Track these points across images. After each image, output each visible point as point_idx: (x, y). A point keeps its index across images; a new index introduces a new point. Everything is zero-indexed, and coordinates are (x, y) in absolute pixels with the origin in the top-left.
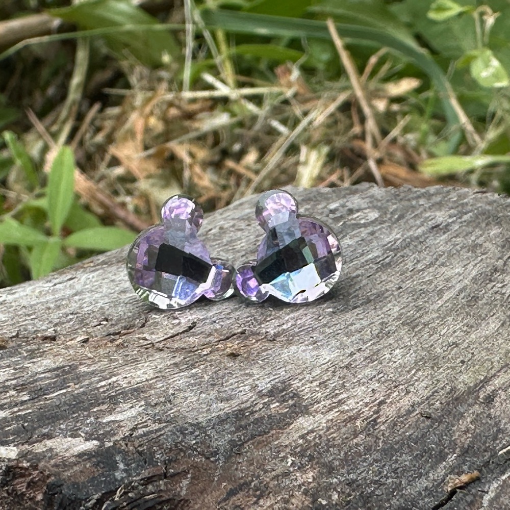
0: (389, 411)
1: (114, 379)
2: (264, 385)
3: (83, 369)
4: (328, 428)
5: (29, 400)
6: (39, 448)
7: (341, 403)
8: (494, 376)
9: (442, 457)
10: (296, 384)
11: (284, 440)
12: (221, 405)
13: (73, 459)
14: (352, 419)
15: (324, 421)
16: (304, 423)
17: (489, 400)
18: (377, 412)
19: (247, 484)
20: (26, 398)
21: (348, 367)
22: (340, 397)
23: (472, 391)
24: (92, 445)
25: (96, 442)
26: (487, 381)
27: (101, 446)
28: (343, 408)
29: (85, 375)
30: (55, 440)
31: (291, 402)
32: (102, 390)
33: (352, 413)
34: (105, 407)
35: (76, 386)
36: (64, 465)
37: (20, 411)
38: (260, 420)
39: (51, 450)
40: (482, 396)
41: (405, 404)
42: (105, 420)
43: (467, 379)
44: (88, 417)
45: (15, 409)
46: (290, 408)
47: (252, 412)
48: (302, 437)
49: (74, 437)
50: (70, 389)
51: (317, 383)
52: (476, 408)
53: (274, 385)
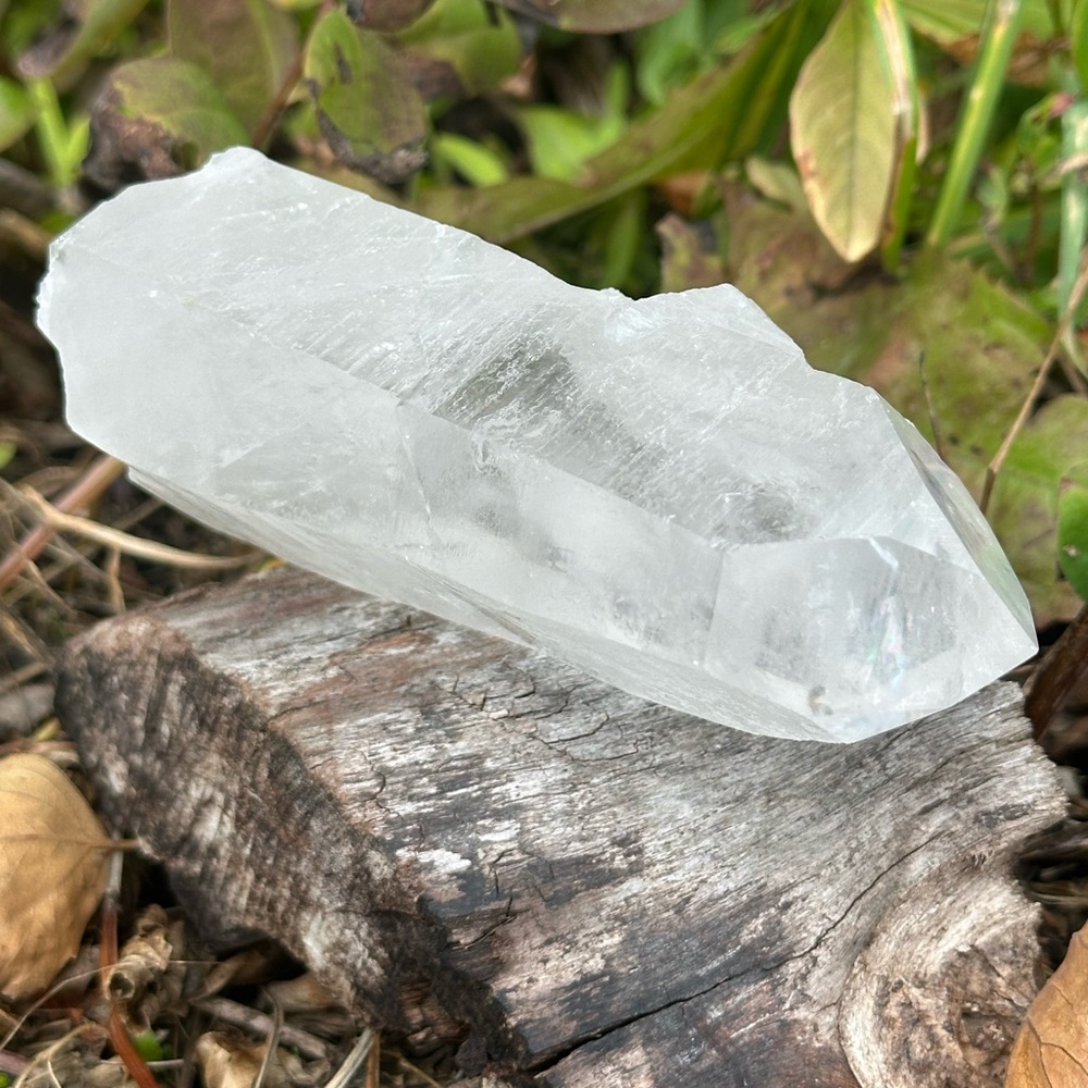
0: (705, 893)
1: (509, 786)
2: (620, 833)
3: (489, 764)
4: (650, 896)
5: (437, 794)
6: (424, 857)
7: (671, 871)
8: (803, 882)
9: (723, 951)
10: (646, 837)
11: (610, 900)
12: (578, 845)
13: (444, 877)
14: (672, 892)
15: (650, 887)
16: (634, 885)
17: (787, 906)
18: (696, 889)
19: (563, 936)
20: (433, 790)
21: (695, 830)
22: (676, 863)
23: (778, 893)
24: (464, 864)
25: (467, 863)
26: (792, 886)
27: (470, 868)
28: (671, 877)
29: (487, 774)
30: (438, 852)
31: (633, 858)
32: (493, 798)
33: (675, 885)
34: (487, 822)
35: (476, 787)
36: (437, 882)
37: (425, 807)
38: (602, 871)
39: (432, 862)
40: (783, 900)
41: (720, 889)
42: (483, 838)
43: (780, 878)
44: (471, 831)
45: (422, 804)
46: (631, 864)
47: (599, 861)
48: (626, 900)
49: (454, 852)
50: (470, 789)
51: (663, 842)
52: (773, 911)
53: (629, 834)
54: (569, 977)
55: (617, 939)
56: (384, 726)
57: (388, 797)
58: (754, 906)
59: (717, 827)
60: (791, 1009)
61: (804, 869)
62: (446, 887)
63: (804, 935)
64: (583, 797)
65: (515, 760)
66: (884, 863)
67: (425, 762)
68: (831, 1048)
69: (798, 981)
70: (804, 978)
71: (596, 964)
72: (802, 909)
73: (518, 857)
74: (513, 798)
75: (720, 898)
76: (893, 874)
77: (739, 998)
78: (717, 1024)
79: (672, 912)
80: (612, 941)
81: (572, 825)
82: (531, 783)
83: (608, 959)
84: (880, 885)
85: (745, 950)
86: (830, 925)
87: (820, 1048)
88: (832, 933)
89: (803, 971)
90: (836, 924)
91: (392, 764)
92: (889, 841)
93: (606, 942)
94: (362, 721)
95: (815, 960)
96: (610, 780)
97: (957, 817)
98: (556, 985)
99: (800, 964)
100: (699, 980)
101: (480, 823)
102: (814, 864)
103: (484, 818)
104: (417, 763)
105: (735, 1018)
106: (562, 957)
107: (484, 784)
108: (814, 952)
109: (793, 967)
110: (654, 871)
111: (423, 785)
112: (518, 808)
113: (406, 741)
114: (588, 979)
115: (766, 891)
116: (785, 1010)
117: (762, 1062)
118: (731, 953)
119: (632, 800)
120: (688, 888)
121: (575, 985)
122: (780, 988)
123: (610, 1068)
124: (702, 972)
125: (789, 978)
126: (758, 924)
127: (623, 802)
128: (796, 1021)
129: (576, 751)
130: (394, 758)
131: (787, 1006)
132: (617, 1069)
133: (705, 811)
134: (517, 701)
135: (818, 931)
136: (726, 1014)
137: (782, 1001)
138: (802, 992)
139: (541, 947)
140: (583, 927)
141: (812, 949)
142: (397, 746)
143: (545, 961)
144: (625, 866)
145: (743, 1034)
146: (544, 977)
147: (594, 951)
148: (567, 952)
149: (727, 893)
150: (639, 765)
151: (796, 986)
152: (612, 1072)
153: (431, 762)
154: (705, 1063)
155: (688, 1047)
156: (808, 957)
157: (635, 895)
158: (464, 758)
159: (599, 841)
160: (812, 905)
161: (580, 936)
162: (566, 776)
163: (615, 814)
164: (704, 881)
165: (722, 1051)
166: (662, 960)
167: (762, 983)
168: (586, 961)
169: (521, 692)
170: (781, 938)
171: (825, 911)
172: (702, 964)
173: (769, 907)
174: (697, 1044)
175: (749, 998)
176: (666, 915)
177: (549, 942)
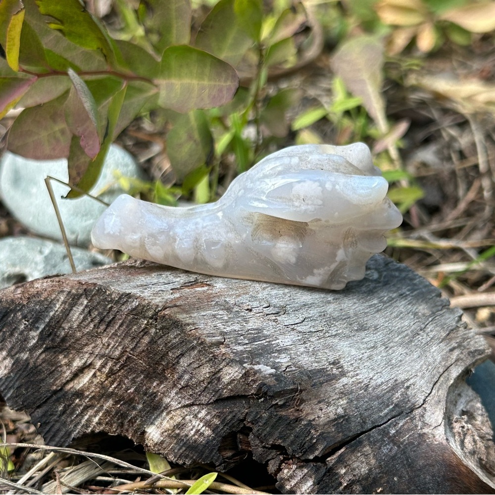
0: (373, 383)
1: (277, 341)
2: (331, 359)
3: (265, 332)
4: (352, 384)
5: (249, 343)
6: (256, 367)
7: (357, 375)
8: (411, 378)
9: (388, 406)
10: (342, 362)
11: (337, 385)
12: (316, 364)
13: (267, 376)
14: (360, 383)
15: (351, 381)
16: (344, 380)
17: (408, 387)
18: (369, 382)
19: (324, 400)
20: (247, 342)
21: (360, 359)
22: (357, 372)
23: (403, 383)
24: (273, 371)
25: (274, 370)
26: (408, 380)
27: (276, 372)
28: (358, 377)
29: (267, 336)
30: (261, 365)
31: (340, 370)
32: (274, 345)
33: (360, 380)
34: (276, 355)
35: (264, 341)
36: (265, 377)
37: (247, 348)
38: (329, 374)
39: (260, 369)
40: (406, 385)
41: (379, 381)
42: (277, 361)
43: (402, 377)
44: (271, 358)
45: (245, 347)
46: (340, 372)
47: (327, 371)
48: (343, 386)
49: (267, 366)
50: (262, 342)
51: (349, 363)
52: (403, 390)
53: (335, 360)
54: (332, 416)
55: (345, 401)
56: (214, 316)
57: (230, 343)
58: (394, 388)
59: (370, 358)
60: (421, 429)
61: (410, 373)
62: (269, 379)
63: (417, 399)
64: (310, 346)
65: (275, 331)
66: (441, 370)
67: (239, 331)
68: (442, 443)
69: (421, 418)
70: (423, 416)
71: (340, 411)
72: (414, 389)
73: (294, 369)
74: (282, 346)
75: (380, 385)
76: (446, 374)
77: (400, 425)
78: (394, 436)
79: (363, 391)
80: (343, 402)
81: (310, 356)
82: (286, 340)
83: (345, 410)
84: (442, 379)
85: (396, 405)
86: (427, 395)
87: (437, 444)
88: (429, 398)
89: (422, 413)
90: (429, 394)
91: (225, 330)
92: (441, 362)
93: (342, 403)
94: (203, 313)
95: (425, 409)
96: (318, 340)
97: (462, 353)
98: (328, 419)
99: (420, 410)
100: (382, 418)
101: (273, 355)
102: (414, 371)
103: (273, 353)
104: (235, 331)
105: (401, 433)
106: (327, 408)
107: (268, 340)
108: (424, 406)
109: (417, 412)
110: (350, 374)
111: (242, 340)
112: (286, 349)
113: (227, 322)
114: (340, 417)
115: (397, 382)
116: (419, 430)
117: (414, 451)
118: (391, 407)
119: (331, 347)
120: (366, 382)
121: (335, 420)
122: (414, 421)
123: (359, 454)
124: (382, 414)
125: (417, 416)
126: (398, 395)
127: (327, 348)
128: (424, 433)
129: (299, 329)
130: (225, 328)
131: (419, 428)
132: (363, 455)
133: (362, 352)
134: (264, 309)
135: (423, 398)
136: (397, 431)
137: (416, 426)
138: (423, 422)
139: (317, 404)
140: (331, 397)
141: (423, 404)
142: (224, 324)
143: (321, 410)
144: (338, 373)
145: (405, 440)
146: (323, 416)
147: (338, 406)
148: (328, 406)
149: (382, 383)
150: (327, 335)
151: (420, 420)
152: (361, 456)
153: (241, 331)
154: (394, 452)
155: (385, 446)
156: (422, 408)
157: (346, 384)
158: (254, 330)
159: (323, 363)
160: (418, 387)
161: (331, 400)
162: (299, 338)
163: (325, 353)
164: (371, 379)
165: (399, 447)
166: (365, 410)
167: (408, 419)
168: (336, 410)
169: (264, 306)
170: (409, 401)
171: (423, 389)
172: (381, 411)
173: (401, 388)
174: (388, 444)
175: (403, 425)
176: (361, 392)
177: (319, 402)
